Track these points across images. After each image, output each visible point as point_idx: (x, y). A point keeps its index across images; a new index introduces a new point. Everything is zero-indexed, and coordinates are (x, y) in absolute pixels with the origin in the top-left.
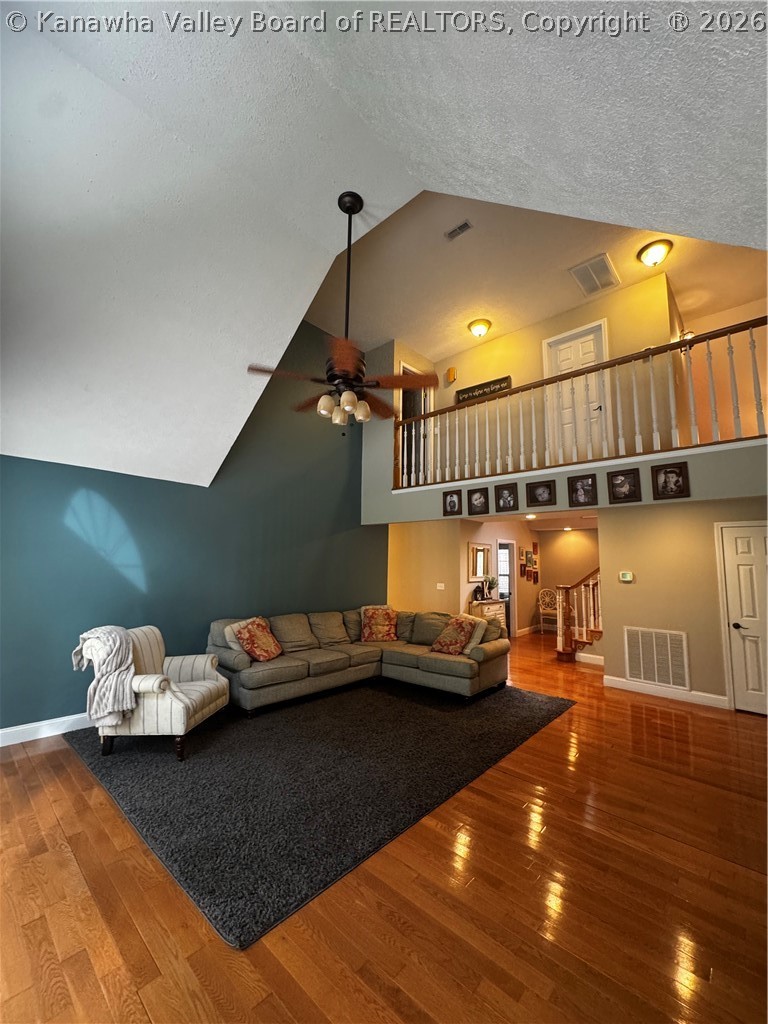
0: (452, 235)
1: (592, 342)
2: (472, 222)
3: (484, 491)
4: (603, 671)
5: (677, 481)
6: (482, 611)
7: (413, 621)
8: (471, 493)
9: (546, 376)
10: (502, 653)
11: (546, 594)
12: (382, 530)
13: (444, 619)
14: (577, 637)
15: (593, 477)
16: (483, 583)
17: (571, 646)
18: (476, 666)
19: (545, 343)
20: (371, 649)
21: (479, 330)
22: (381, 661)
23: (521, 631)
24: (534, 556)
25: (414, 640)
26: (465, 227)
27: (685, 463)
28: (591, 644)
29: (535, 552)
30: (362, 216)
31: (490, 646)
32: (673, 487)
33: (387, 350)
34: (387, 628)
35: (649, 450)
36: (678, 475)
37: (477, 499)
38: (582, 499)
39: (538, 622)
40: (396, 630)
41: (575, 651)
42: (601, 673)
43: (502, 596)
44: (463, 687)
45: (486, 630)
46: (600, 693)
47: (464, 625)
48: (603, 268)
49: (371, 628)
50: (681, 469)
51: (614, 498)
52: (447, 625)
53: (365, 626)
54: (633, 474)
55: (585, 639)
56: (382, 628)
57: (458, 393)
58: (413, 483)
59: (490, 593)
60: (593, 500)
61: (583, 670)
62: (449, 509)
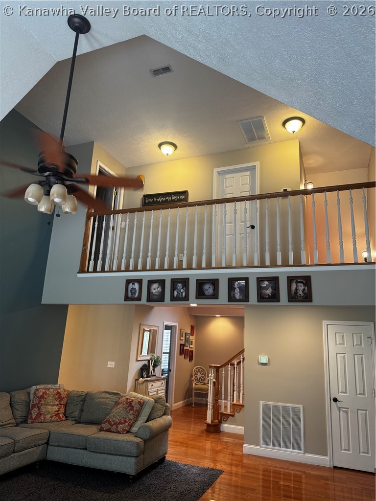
0: (157, 72)
1: (248, 177)
2: (173, 68)
3: (162, 282)
4: (243, 440)
5: (304, 290)
6: (146, 388)
7: (84, 401)
8: (151, 282)
9: (215, 198)
10: (165, 430)
11: (198, 370)
12: (62, 310)
13: (115, 398)
14: (223, 410)
15: (247, 279)
16: (149, 361)
17: (218, 419)
18: (142, 443)
19: (216, 170)
20: (39, 431)
21: (167, 150)
22: (47, 443)
23: (176, 405)
24: (191, 337)
25: (83, 419)
26: (167, 69)
27: (310, 277)
28: (233, 416)
29: (192, 334)
30: (87, 38)
31: (155, 424)
32: (301, 293)
33: (88, 148)
34: (56, 408)
35: (285, 264)
36: (305, 285)
37: (156, 289)
38: (238, 296)
39: (190, 396)
40: (65, 410)
41: (220, 422)
42: (241, 441)
43: (163, 372)
44: (128, 466)
45: (153, 408)
46: (240, 460)
47: (133, 404)
48: (260, 127)
49: (39, 409)
50: (306, 280)
51: (261, 298)
52: (117, 404)
53: (33, 406)
54: (274, 280)
55: (228, 412)
56: (51, 408)
57: (145, 196)
58: (99, 269)
59: (154, 370)
60: (246, 298)
61: (226, 439)
62: (130, 295)
